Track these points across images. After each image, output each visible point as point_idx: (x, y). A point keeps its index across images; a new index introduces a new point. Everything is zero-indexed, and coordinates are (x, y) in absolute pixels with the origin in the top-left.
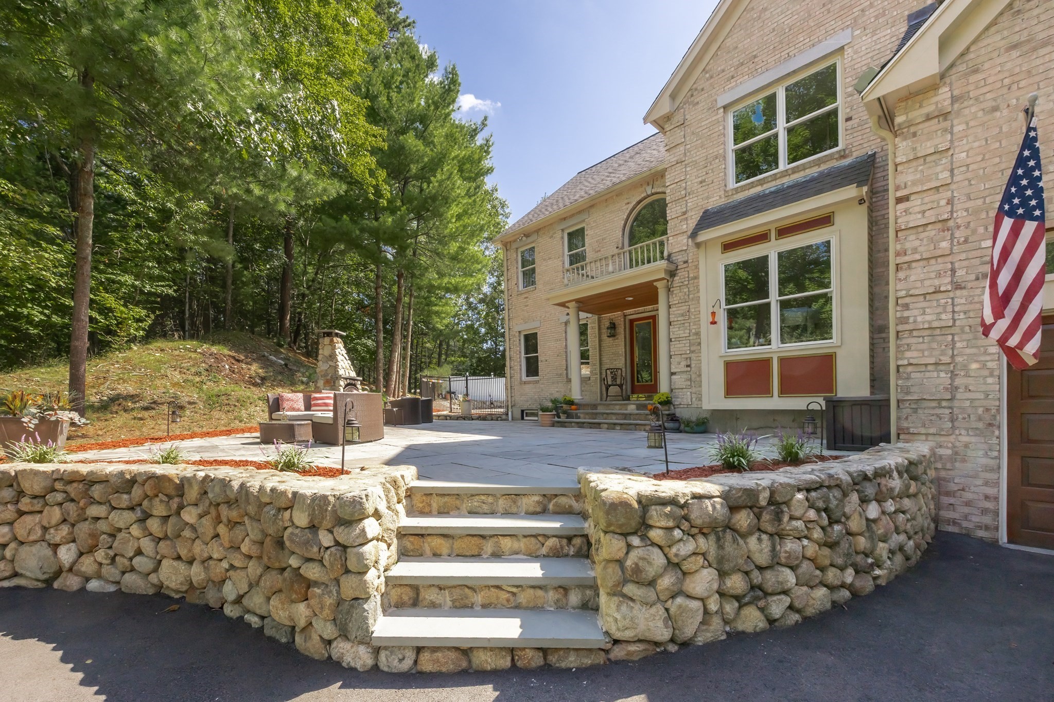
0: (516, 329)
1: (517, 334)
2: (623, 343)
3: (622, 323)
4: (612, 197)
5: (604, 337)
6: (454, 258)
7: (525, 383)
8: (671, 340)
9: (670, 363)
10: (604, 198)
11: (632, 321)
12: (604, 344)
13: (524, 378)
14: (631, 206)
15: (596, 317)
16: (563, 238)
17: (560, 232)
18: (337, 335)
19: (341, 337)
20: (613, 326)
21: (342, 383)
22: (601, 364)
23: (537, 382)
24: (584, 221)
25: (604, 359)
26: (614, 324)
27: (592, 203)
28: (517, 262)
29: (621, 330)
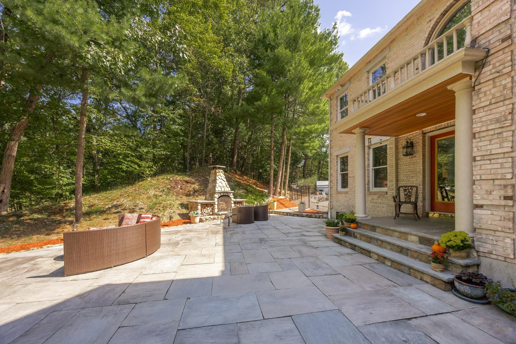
0: (335, 154)
1: (335, 158)
2: (421, 161)
3: (421, 141)
4: (413, 23)
5: (401, 156)
6: (313, 114)
7: (339, 193)
8: (474, 159)
9: (473, 192)
10: (404, 27)
11: (433, 139)
12: (400, 163)
13: (340, 189)
14: (433, 22)
15: (393, 138)
16: (368, 78)
17: (366, 75)
18: (220, 168)
19: (223, 169)
20: (410, 145)
21: (217, 196)
22: (397, 181)
23: (347, 193)
24: (385, 57)
25: (401, 177)
26: (412, 143)
27: (393, 37)
28: (337, 107)
29: (419, 148)
